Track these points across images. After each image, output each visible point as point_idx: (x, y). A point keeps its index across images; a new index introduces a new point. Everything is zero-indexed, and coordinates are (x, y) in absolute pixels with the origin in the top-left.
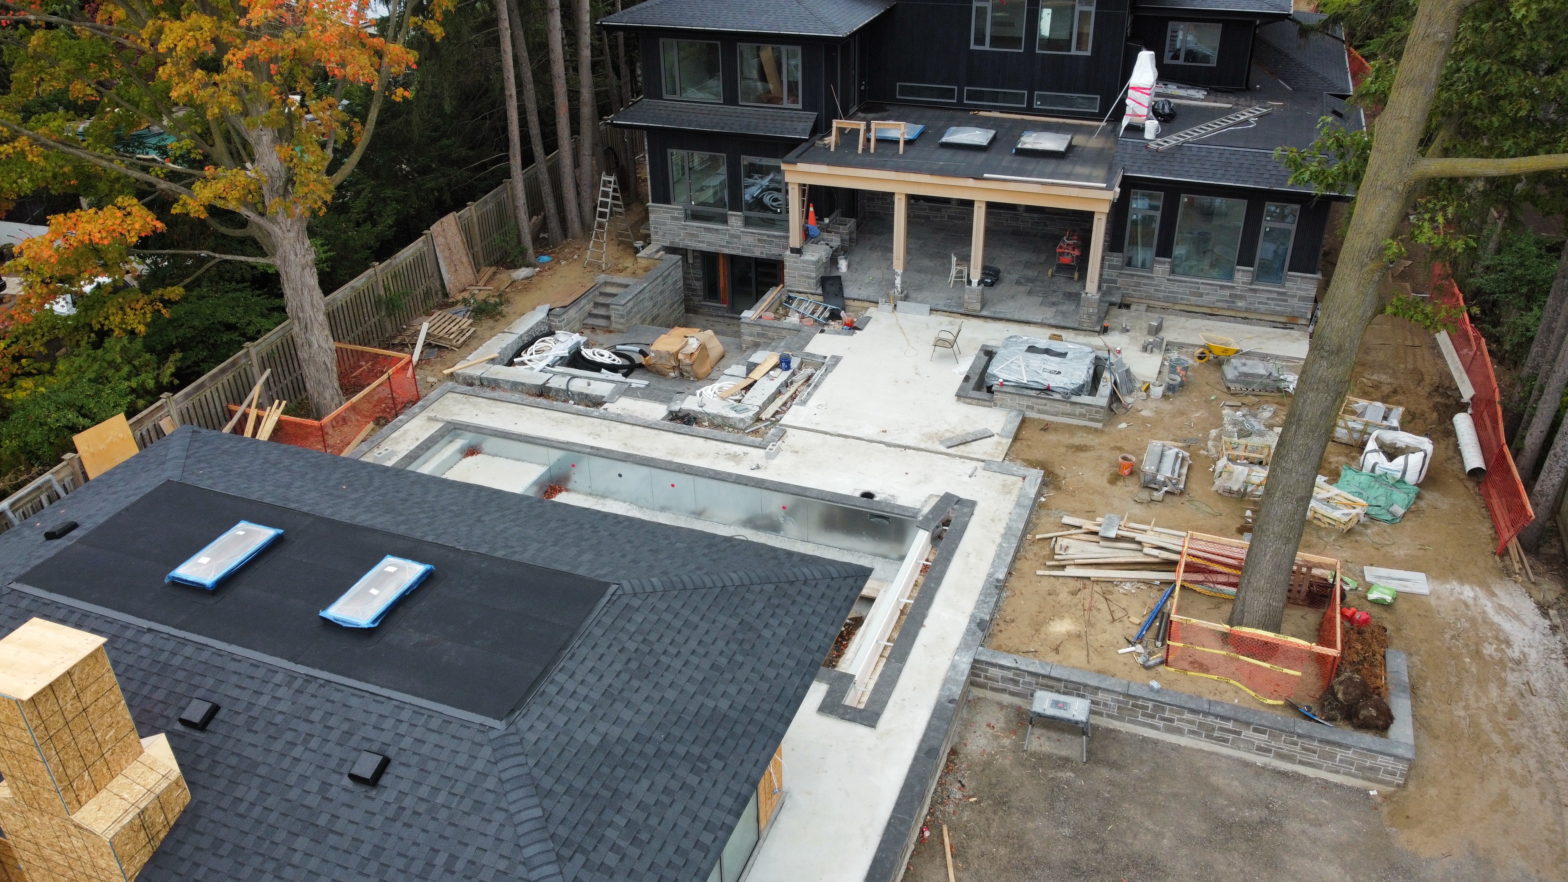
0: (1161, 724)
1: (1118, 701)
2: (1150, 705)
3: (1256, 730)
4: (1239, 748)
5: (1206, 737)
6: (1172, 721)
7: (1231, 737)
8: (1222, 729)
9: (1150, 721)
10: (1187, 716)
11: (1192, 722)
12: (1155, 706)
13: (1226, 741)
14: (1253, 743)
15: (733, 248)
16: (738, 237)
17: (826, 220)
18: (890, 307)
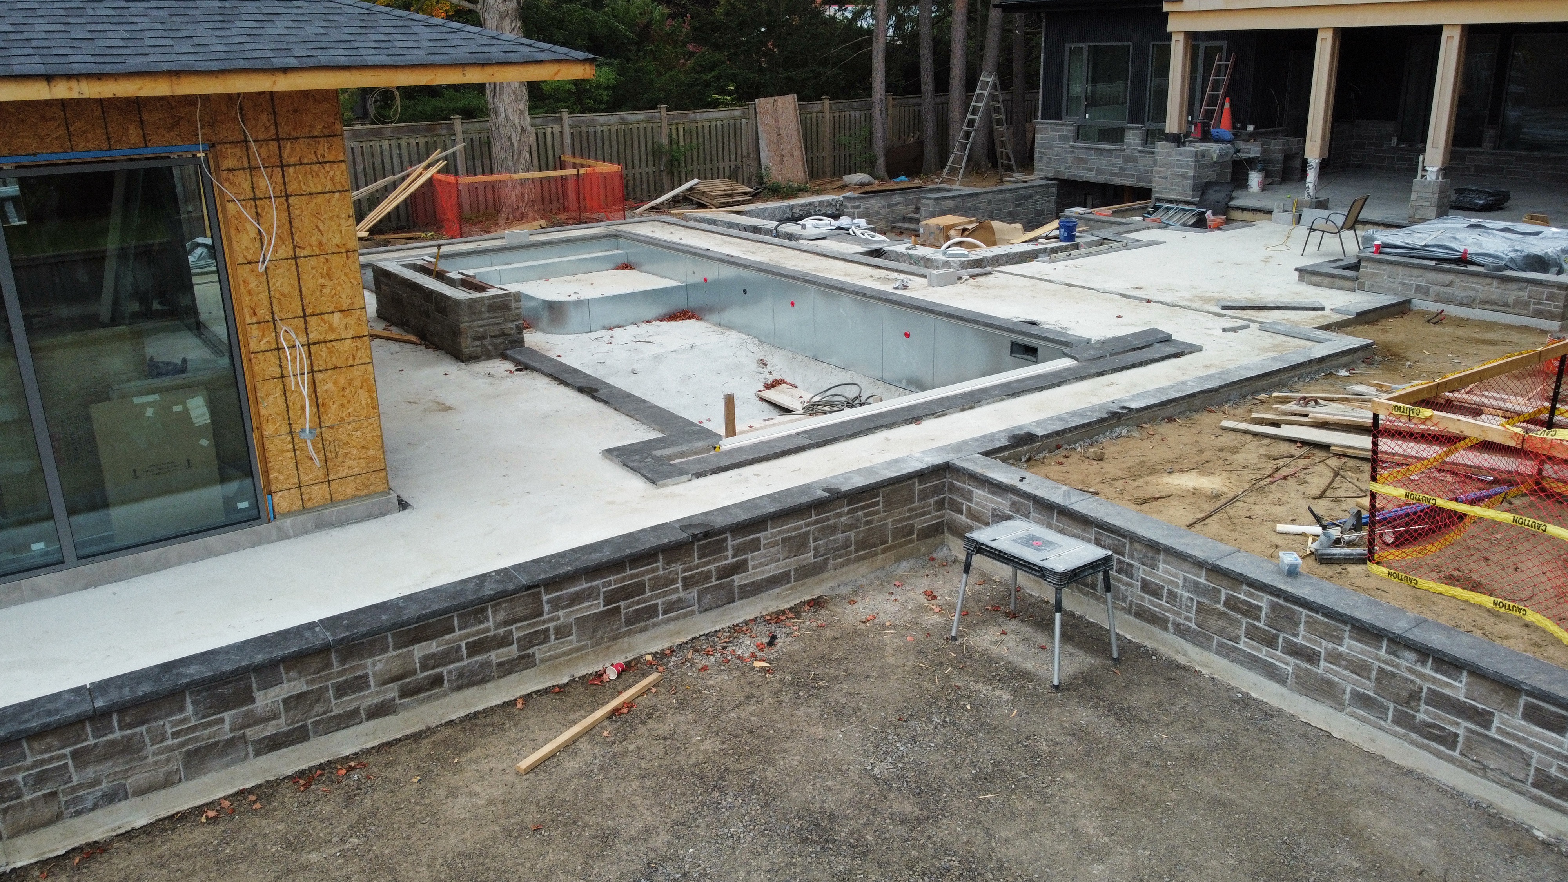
0: (1289, 665)
1: (1196, 588)
2: (1264, 602)
3: (1532, 715)
4: (1483, 770)
5: (1397, 721)
6: (1311, 657)
7: (1462, 727)
8: (1439, 701)
9: (1263, 653)
10: (1350, 646)
11: (1360, 668)
12: (1274, 607)
13: (1450, 740)
14: (1526, 761)
15: (1126, 176)
16: (1134, 160)
17: (1251, 128)
18: (1289, 216)
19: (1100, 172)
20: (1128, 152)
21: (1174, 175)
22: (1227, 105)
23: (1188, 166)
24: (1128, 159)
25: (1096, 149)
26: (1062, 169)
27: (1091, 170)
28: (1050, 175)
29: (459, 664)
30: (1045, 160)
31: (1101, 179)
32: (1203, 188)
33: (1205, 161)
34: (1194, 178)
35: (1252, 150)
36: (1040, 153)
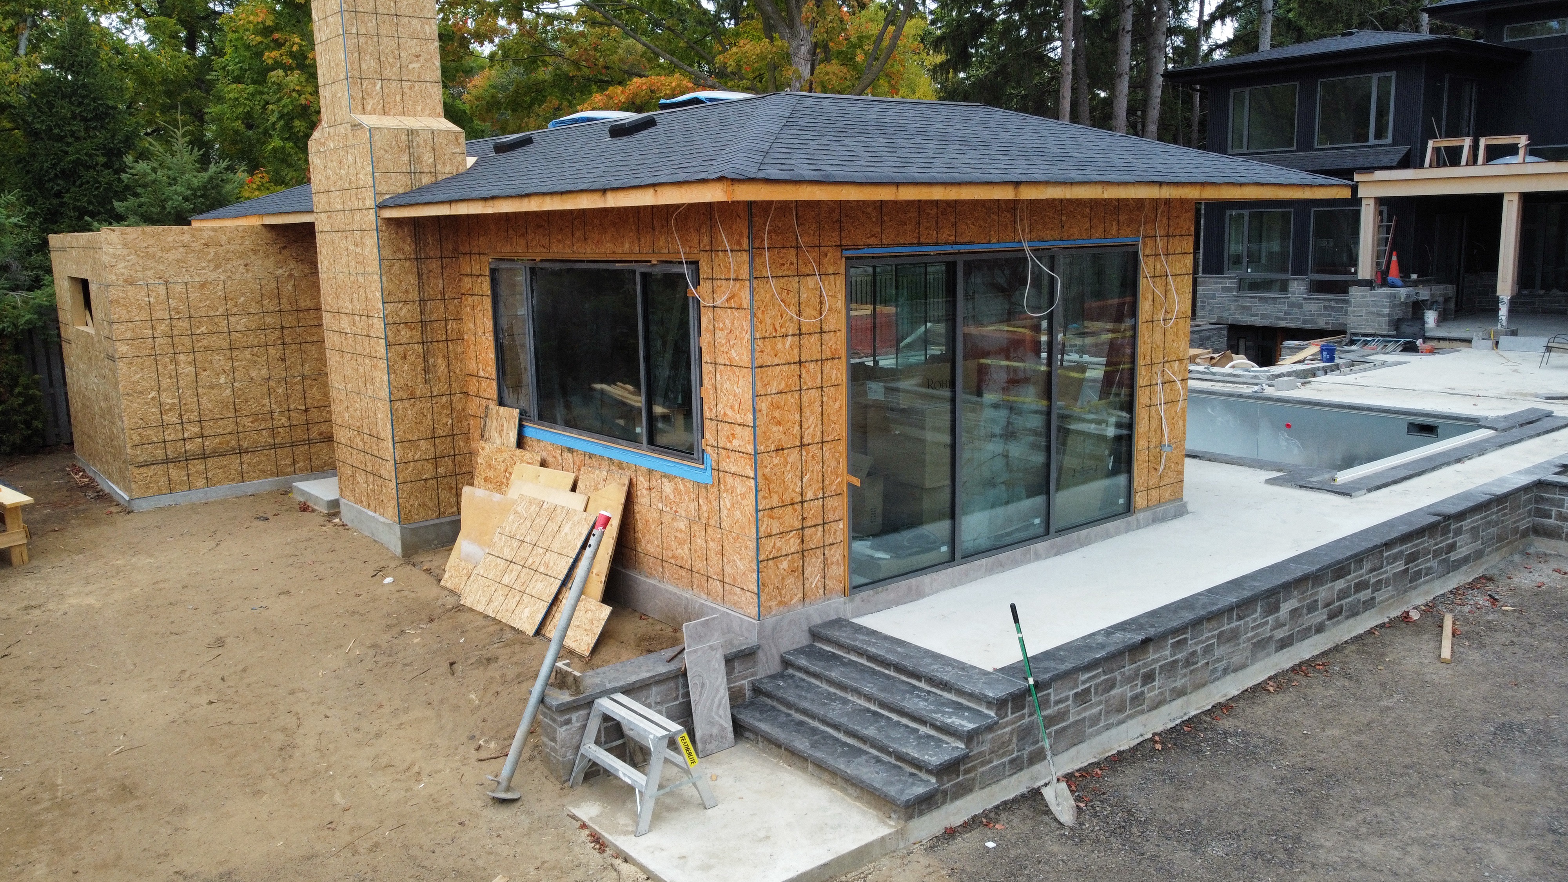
15: (1292, 320)
16: (1300, 306)
17: (1414, 277)
18: (1490, 343)
19: (1264, 317)
20: (1293, 300)
21: (1370, 313)
22: (1394, 258)
23: (1384, 306)
24: (1292, 305)
25: (1260, 298)
26: (1226, 315)
27: (1256, 315)
28: (1213, 321)
29: (1347, 600)
30: (1208, 308)
31: (1266, 323)
32: (1397, 324)
33: (1397, 302)
34: (1389, 315)
35: (1424, 293)
36: (1202, 302)
